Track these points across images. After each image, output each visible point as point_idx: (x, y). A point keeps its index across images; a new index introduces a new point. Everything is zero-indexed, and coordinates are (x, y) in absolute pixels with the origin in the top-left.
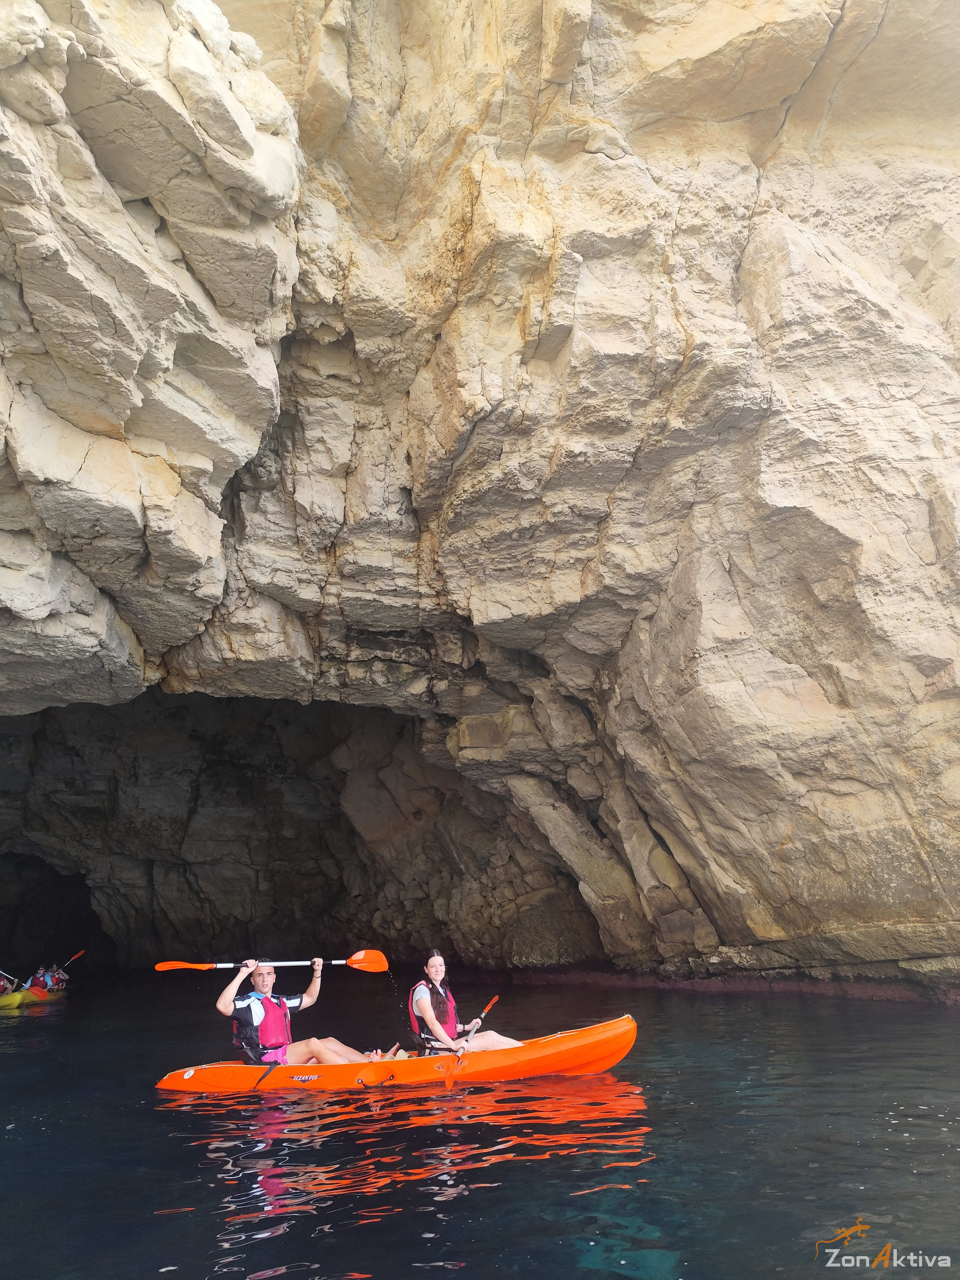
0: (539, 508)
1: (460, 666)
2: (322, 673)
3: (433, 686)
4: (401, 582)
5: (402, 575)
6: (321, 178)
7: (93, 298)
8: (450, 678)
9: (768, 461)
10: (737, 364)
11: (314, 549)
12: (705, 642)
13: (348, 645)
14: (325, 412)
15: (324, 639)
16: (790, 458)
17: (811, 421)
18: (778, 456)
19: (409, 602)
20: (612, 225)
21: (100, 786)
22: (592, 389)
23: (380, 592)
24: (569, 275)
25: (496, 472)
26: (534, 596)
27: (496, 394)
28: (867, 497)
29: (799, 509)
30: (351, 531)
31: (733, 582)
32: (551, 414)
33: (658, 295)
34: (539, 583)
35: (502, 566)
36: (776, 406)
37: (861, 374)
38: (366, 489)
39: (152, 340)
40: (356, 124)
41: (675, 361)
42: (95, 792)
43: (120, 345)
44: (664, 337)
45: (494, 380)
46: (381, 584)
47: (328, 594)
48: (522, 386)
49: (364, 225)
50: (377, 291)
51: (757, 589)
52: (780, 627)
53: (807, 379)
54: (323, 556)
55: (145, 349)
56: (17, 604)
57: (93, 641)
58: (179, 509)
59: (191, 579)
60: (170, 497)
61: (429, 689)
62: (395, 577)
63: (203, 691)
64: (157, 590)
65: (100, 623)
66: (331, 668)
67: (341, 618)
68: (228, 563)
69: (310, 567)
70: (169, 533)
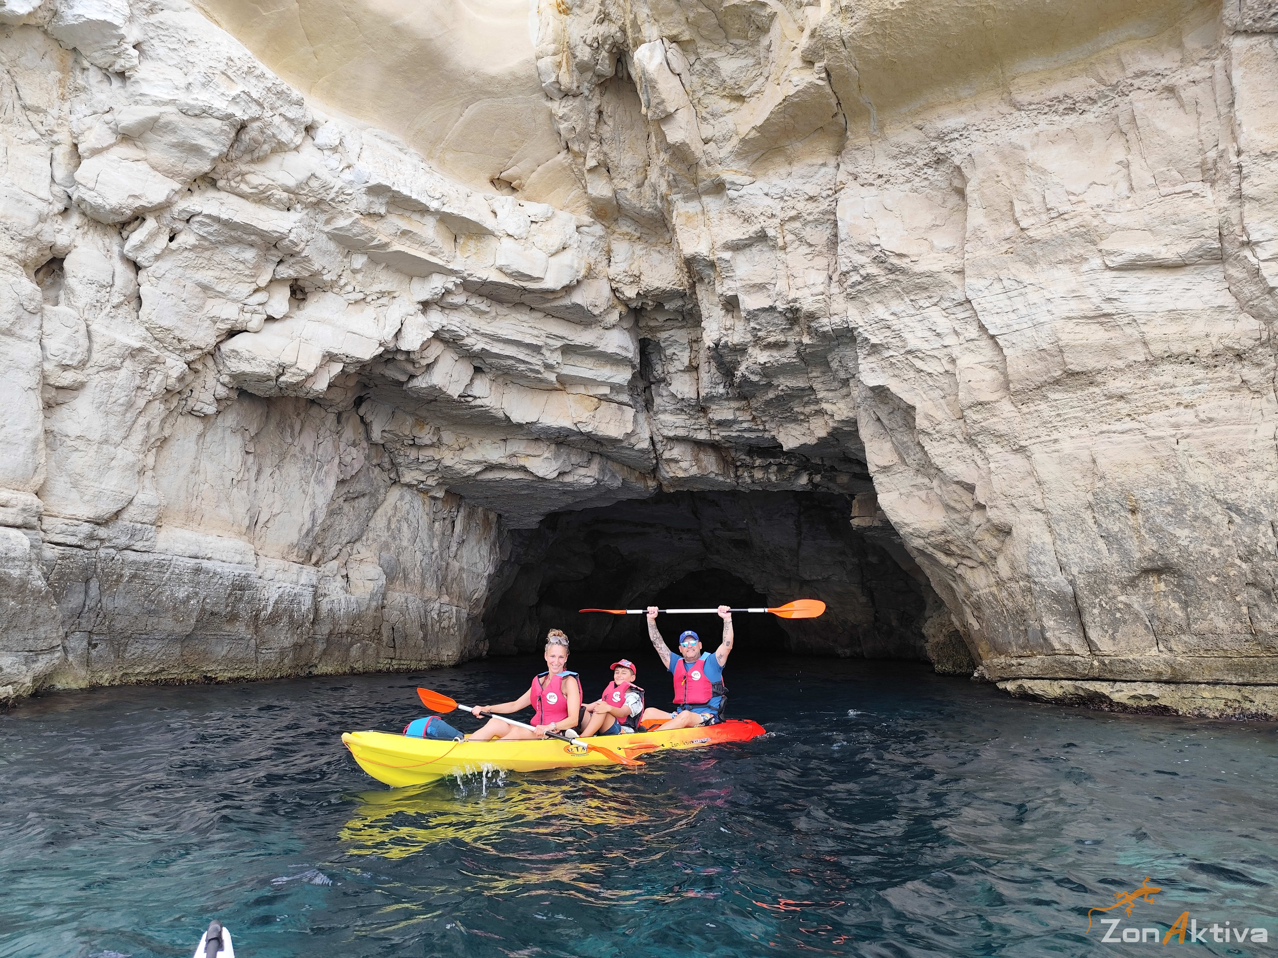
1: (824, 465)
2: (737, 477)
3: (813, 478)
4: (745, 425)
5: (744, 421)
6: (618, 230)
8: (823, 473)
9: (862, 356)
10: (812, 309)
11: (692, 413)
12: (872, 468)
13: (752, 458)
14: (670, 339)
15: (732, 456)
17: (873, 331)
20: (744, 231)
22: (757, 327)
23: (738, 431)
24: (726, 268)
25: (740, 373)
26: (807, 432)
27: (715, 336)
28: (917, 375)
29: (883, 386)
30: (705, 402)
31: (884, 427)
32: (749, 341)
33: (779, 265)
34: (806, 425)
35: (784, 416)
36: (852, 325)
37: (898, 295)
38: (702, 376)
39: (542, 358)
40: (623, 202)
41: (788, 309)
42: (740, 529)
43: (528, 365)
44: (778, 294)
45: (715, 326)
46: (736, 427)
47: (715, 435)
48: (728, 328)
49: (653, 240)
50: (657, 284)
51: (894, 431)
53: (868, 304)
54: (702, 414)
55: (539, 362)
56: (540, 474)
57: (592, 480)
58: (597, 416)
59: (625, 444)
60: (587, 414)
61: (810, 480)
62: (742, 422)
64: (614, 450)
65: (594, 469)
66: (744, 472)
67: (735, 445)
68: (652, 427)
69: (697, 421)
70: (591, 432)
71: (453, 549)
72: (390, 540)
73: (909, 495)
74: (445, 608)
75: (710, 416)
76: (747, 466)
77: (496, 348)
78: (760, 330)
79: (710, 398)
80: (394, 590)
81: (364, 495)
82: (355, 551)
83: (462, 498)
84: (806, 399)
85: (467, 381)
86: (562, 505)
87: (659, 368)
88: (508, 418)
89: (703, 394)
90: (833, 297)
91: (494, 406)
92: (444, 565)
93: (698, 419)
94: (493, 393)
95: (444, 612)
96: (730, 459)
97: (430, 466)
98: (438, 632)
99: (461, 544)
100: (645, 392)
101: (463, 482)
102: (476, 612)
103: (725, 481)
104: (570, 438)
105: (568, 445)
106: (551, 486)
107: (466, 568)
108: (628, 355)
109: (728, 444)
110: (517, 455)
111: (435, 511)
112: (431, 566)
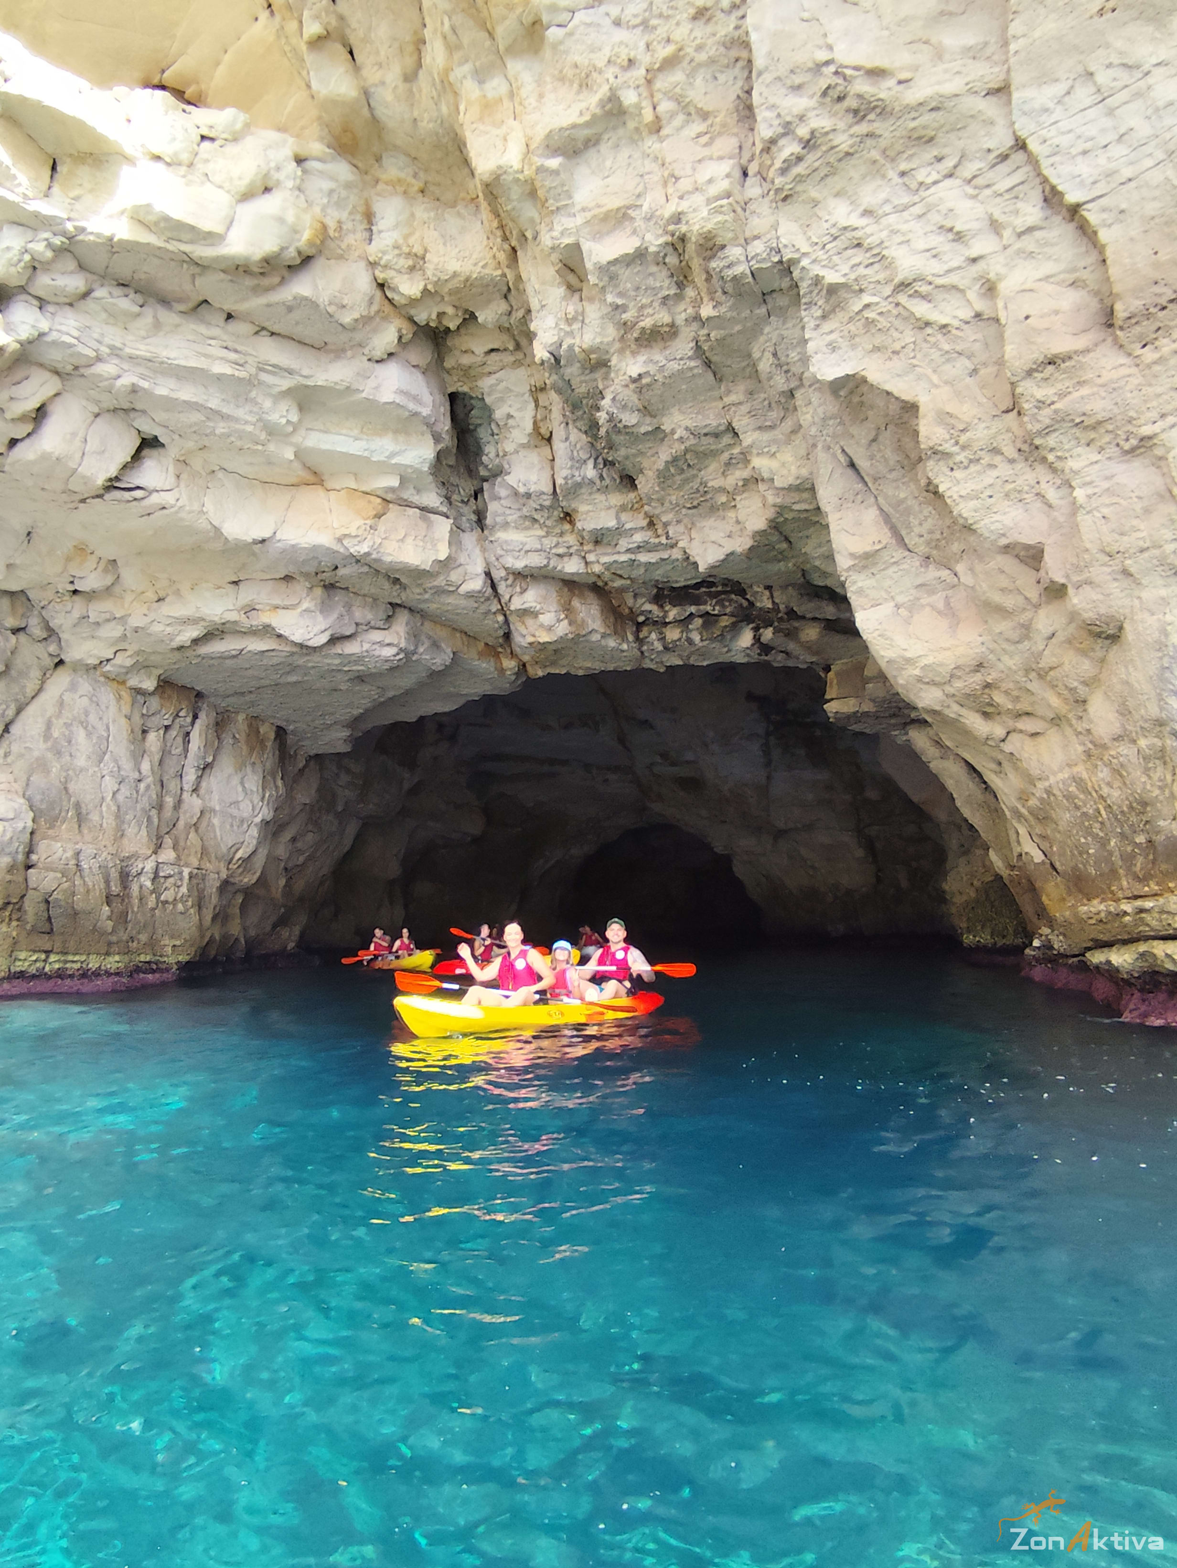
0: (668, 438)
1: (776, 609)
2: (640, 641)
3: (760, 635)
4: (638, 538)
5: (634, 530)
6: (385, 177)
7: (185, 401)
8: (776, 624)
9: (812, 324)
10: (709, 226)
11: (549, 523)
12: (842, 562)
13: (661, 607)
14: (499, 387)
15: (629, 605)
16: (833, 311)
17: (830, 259)
18: (819, 313)
20: (583, 105)
21: (689, 756)
22: (620, 302)
23: (628, 551)
24: (555, 188)
25: (604, 414)
26: (734, 529)
27: (552, 340)
28: (919, 336)
29: (854, 375)
30: (566, 497)
31: (862, 478)
32: (610, 339)
33: (649, 166)
34: (731, 514)
35: (695, 503)
36: (788, 255)
37: (874, 168)
38: (559, 450)
39: (255, 410)
40: (380, 112)
41: (667, 243)
42: (688, 762)
43: (231, 424)
44: (649, 219)
45: (550, 321)
46: (624, 543)
47: (592, 563)
48: (569, 321)
49: (449, 196)
50: (454, 266)
51: (879, 481)
52: (921, 524)
53: (815, 203)
54: (567, 526)
55: (252, 419)
56: (297, 637)
57: (394, 651)
58: (381, 528)
59: (440, 581)
60: (359, 522)
61: (757, 639)
62: (630, 533)
63: (557, 672)
64: (427, 596)
65: (398, 634)
66: (650, 633)
67: (629, 582)
68: (486, 555)
69: (560, 540)
70: (368, 554)
71: (190, 776)
72: (49, 755)
73: (913, 607)
74: (166, 871)
75: (579, 525)
76: (655, 623)
77: (163, 388)
78: (623, 308)
79: (575, 489)
80: (54, 838)
83: (199, 695)
84: (725, 456)
85: (124, 454)
86: (366, 703)
87: (491, 450)
88: (217, 530)
89: (559, 481)
90: (751, 207)
91: (187, 508)
92: (169, 801)
93: (562, 534)
94: (182, 485)
95: (166, 877)
96: (627, 611)
97: (113, 631)
98: (153, 909)
99: (204, 769)
100: (476, 498)
101: (179, 661)
102: (249, 879)
103: (623, 651)
104: (341, 572)
105: (347, 589)
106: (329, 664)
107: (217, 808)
108: (419, 409)
109: (618, 583)
110: (257, 607)
111: (144, 712)
112: (137, 802)
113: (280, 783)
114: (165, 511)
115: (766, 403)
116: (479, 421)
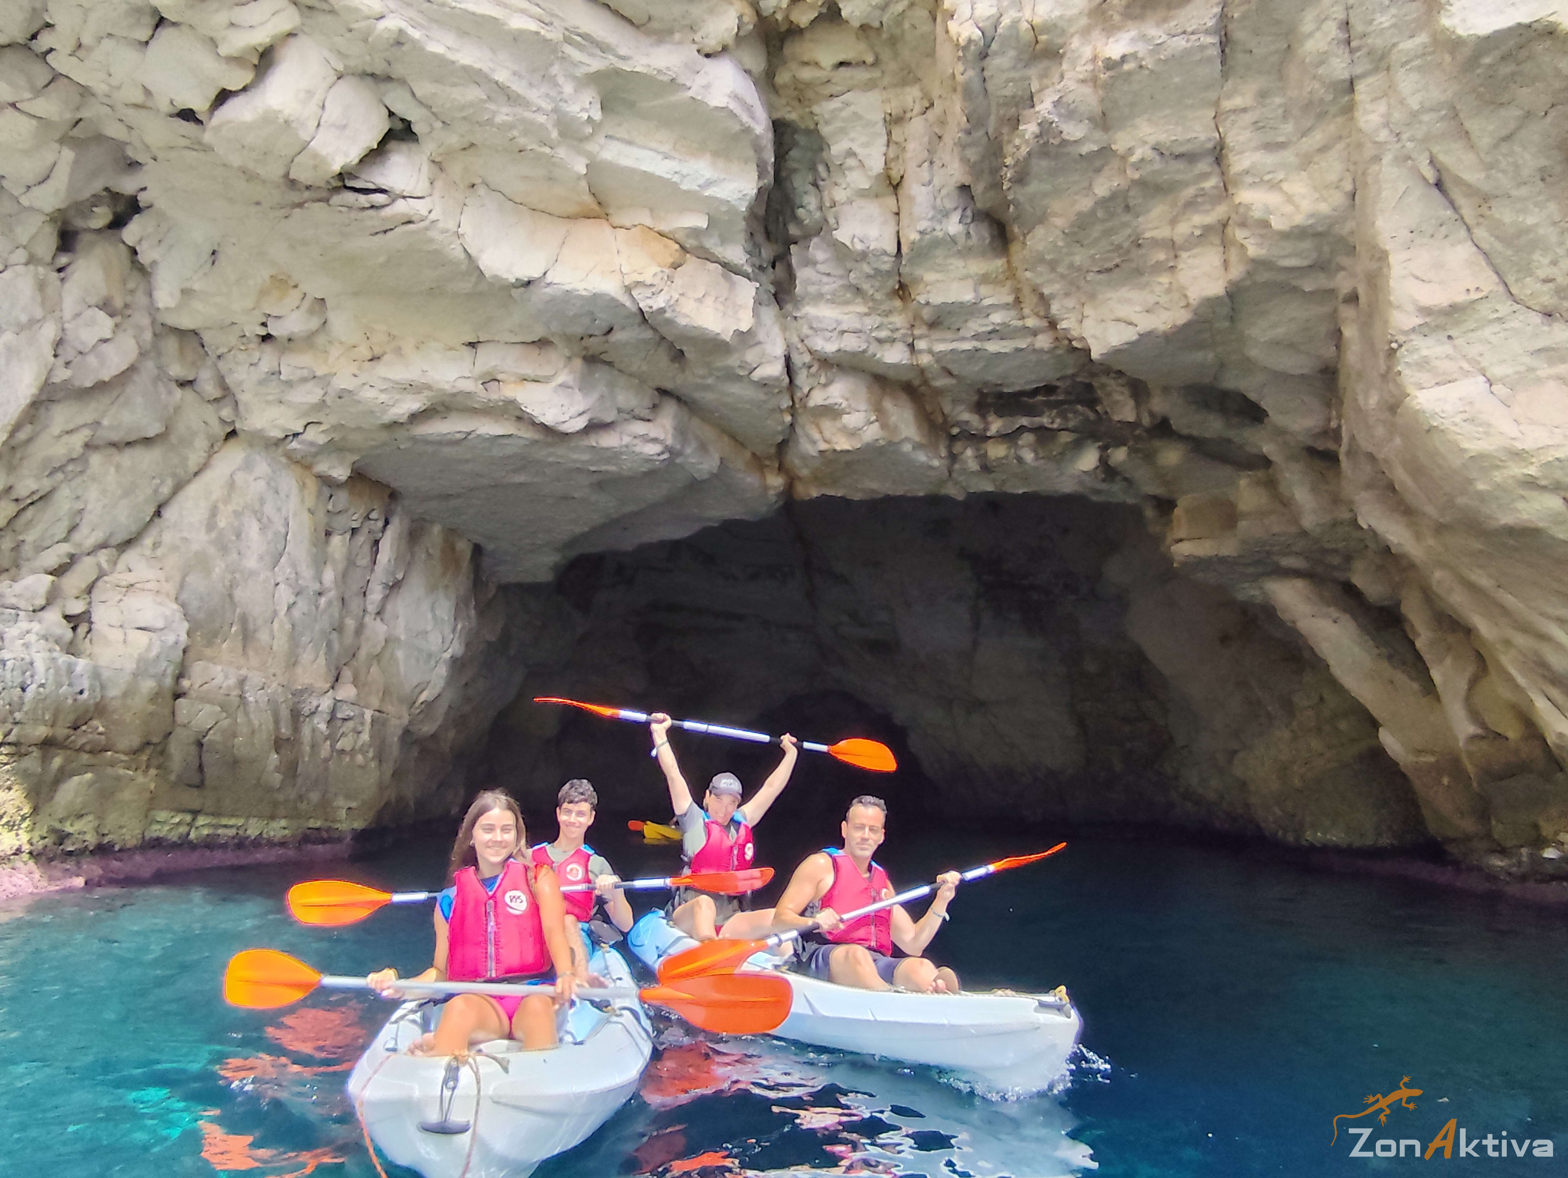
0: (1115, 163)
1: (1139, 424)
2: (953, 457)
3: (1107, 456)
4: (997, 318)
5: (994, 307)
7: (464, 67)
8: (1133, 442)
11: (878, 296)
12: (1402, 319)
13: (983, 416)
14: (844, 114)
15: (946, 412)
19: (1022, 344)
21: (886, 616)
23: (976, 337)
25: (1030, 128)
26: (1163, 300)
27: (984, 10)
29: (1526, 26)
30: (911, 261)
31: (1451, 201)
35: (1109, 265)
38: (912, 199)
39: (552, 93)
42: (881, 623)
43: (519, 110)
46: (975, 326)
47: (921, 352)
54: (898, 303)
55: (547, 106)
56: (549, 417)
57: (658, 448)
58: (678, 281)
59: (733, 361)
60: (655, 269)
61: (1104, 462)
62: (987, 312)
63: (833, 494)
64: (710, 381)
65: (664, 427)
66: (966, 448)
67: (953, 381)
68: (787, 334)
69: (885, 320)
70: (662, 311)
71: (376, 595)
72: (212, 550)
73: (1522, 380)
74: (345, 711)
75: (919, 300)
76: (973, 435)
77: (438, 44)
79: (929, 249)
80: (212, 660)
81: (147, 441)
82: (121, 566)
83: (394, 495)
86: (597, 519)
87: (811, 201)
88: (472, 263)
89: (909, 238)
91: (441, 225)
92: (350, 623)
93: (888, 313)
94: (437, 194)
95: (344, 720)
96: (940, 420)
97: (309, 395)
98: (326, 760)
99: (392, 588)
100: (774, 267)
101: (384, 444)
102: (428, 728)
103: (931, 468)
104: (615, 337)
105: (610, 364)
106: (575, 461)
107: (403, 638)
108: (753, 125)
109: (941, 382)
110: (499, 378)
111: (330, 507)
112: (316, 621)
113: (473, 612)
114: (411, 226)
115: (1280, 111)
116: (795, 165)
